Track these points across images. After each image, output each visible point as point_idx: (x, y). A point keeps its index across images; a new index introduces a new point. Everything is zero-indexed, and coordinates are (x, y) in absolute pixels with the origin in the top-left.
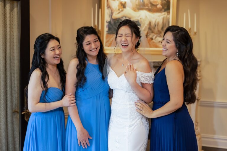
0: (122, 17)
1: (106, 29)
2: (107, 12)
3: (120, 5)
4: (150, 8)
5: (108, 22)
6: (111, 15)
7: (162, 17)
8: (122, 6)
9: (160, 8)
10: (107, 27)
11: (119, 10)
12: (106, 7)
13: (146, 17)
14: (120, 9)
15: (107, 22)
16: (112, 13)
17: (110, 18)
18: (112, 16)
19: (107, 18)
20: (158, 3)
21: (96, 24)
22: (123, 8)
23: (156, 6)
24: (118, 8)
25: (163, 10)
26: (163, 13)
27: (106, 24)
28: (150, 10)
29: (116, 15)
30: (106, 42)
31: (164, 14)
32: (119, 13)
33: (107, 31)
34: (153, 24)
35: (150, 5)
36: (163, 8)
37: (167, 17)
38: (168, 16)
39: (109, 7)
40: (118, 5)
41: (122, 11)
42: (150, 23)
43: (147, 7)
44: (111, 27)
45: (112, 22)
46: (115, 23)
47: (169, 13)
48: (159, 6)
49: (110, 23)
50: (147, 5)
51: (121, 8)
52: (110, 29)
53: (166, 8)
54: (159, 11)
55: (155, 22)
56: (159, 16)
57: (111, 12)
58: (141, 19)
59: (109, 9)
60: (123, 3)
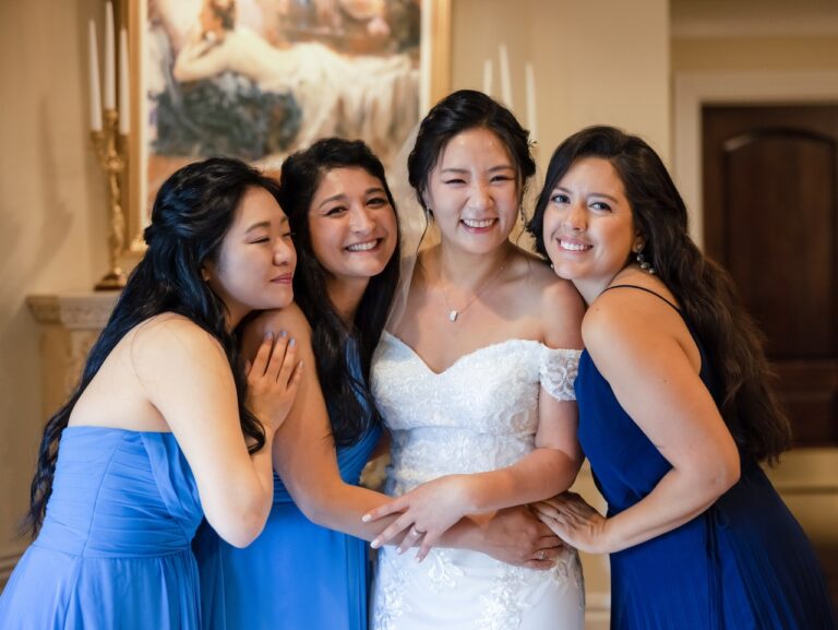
0: (220, 74)
1: (148, 133)
2: (150, 44)
3: (210, 14)
4: (340, 32)
5: (154, 94)
6: (169, 60)
7: (390, 77)
8: (218, 23)
9: (380, 35)
10: (151, 122)
11: (204, 37)
12: (144, 24)
13: (324, 76)
14: (211, 36)
15: (150, 97)
16: (173, 53)
17: (165, 75)
18: (172, 67)
19: (152, 79)
20: (369, 13)
21: (111, 104)
22: (220, 31)
23: (363, 23)
24: (198, 30)
25: (394, 45)
26: (396, 60)
27: (147, 108)
28: (339, 45)
29: (193, 65)
31: (400, 66)
32: (205, 53)
33: (154, 144)
34: (352, 110)
35: (337, 20)
36: (393, 34)
37: (408, 77)
38: (414, 74)
39: (158, 22)
40: (202, 16)
41: (219, 42)
42: (341, 106)
43: (325, 30)
44: (170, 120)
45: (176, 99)
46: (187, 102)
47: (416, 59)
48: (378, 26)
49: (163, 100)
50: (326, 20)
51: (214, 30)
52: (164, 131)
53: (404, 34)
54: (374, 47)
55: (363, 100)
56: (378, 73)
57: (166, 44)
58: (301, 83)
59: (161, 31)
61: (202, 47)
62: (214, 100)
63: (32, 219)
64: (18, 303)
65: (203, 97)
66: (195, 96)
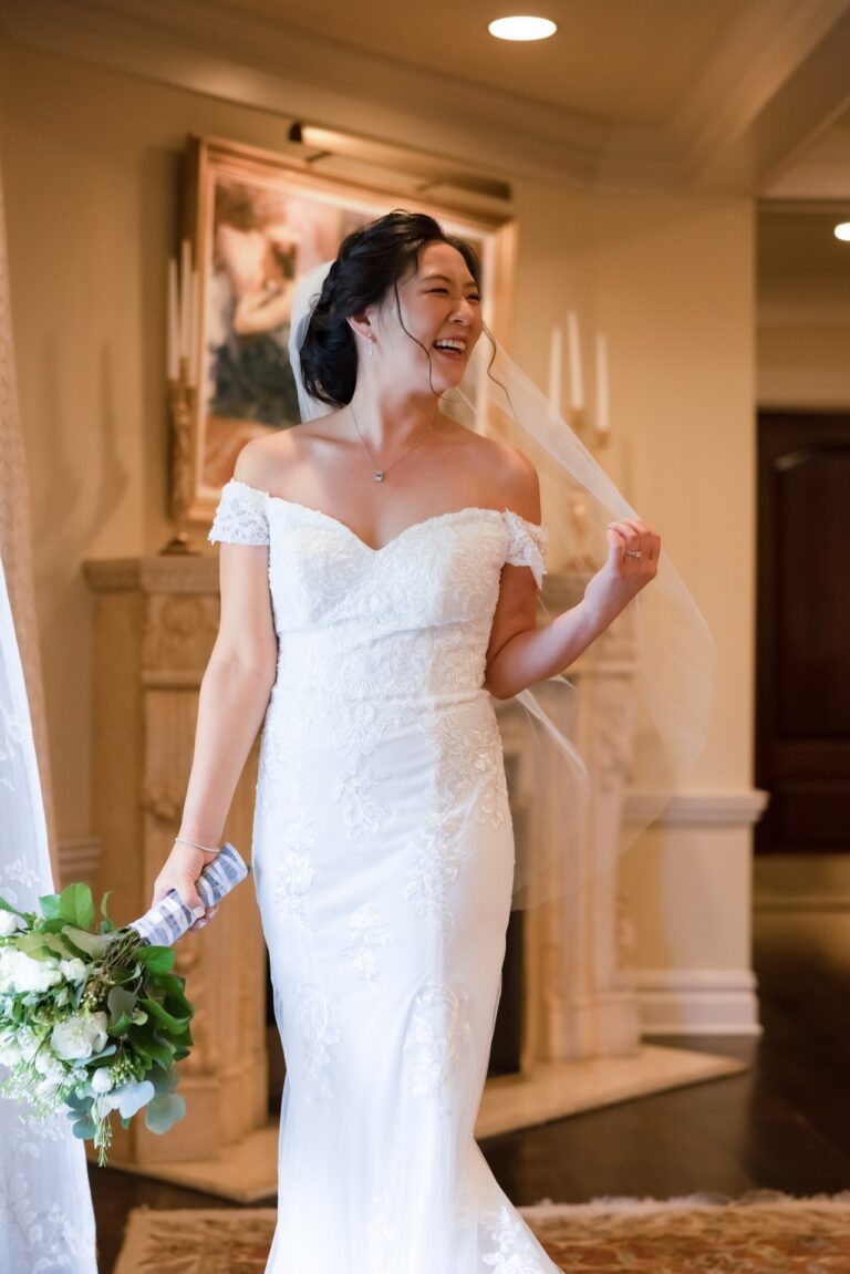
0: (279, 328)
1: (206, 390)
2: (213, 289)
3: (271, 258)
5: (214, 346)
6: (229, 309)
8: (278, 271)
10: (211, 377)
11: (264, 286)
15: (211, 349)
16: (234, 302)
17: (225, 326)
18: (232, 316)
19: (214, 332)
22: (280, 280)
24: (259, 277)
27: (208, 360)
30: (209, 460)
32: (265, 304)
33: (212, 401)
39: (222, 266)
41: (279, 293)
44: (228, 377)
45: (235, 353)
46: (246, 357)
49: (222, 353)
51: (275, 279)
52: (222, 388)
57: (227, 292)
59: (223, 276)
60: (285, 249)
61: (261, 297)
62: (272, 357)
63: (91, 478)
64: (74, 568)
65: (261, 354)
66: (253, 351)
